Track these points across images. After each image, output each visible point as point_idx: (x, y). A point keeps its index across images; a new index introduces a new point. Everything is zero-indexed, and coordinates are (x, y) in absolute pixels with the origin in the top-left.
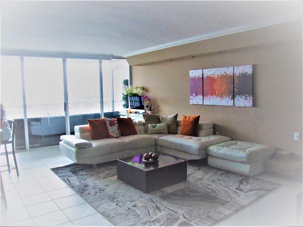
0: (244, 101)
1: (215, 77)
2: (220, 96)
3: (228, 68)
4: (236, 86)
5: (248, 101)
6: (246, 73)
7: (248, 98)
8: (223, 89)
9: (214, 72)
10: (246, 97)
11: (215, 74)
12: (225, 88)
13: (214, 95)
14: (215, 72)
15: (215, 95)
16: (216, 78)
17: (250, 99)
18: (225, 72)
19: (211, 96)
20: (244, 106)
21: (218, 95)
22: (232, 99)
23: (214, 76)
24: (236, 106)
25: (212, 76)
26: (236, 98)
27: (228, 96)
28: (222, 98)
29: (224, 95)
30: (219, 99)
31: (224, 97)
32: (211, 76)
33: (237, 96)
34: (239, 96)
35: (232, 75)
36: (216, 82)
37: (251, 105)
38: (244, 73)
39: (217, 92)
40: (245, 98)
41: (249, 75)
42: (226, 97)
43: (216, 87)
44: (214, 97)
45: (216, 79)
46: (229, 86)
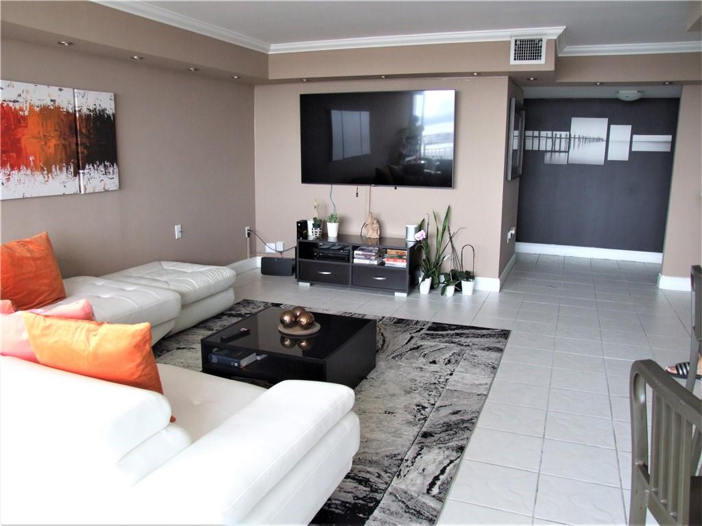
0: (102, 177)
1: (21, 110)
2: (42, 169)
3: (61, 90)
4: (84, 140)
5: (111, 176)
6: (104, 111)
7: (111, 170)
8: (49, 147)
9: (20, 95)
10: (105, 167)
11: (19, 99)
12: (55, 145)
13: (23, 168)
14: (23, 95)
15: (28, 166)
16: (26, 113)
17: (113, 171)
18: (52, 101)
19: (12, 169)
20: (104, 188)
21: (36, 168)
22: (75, 176)
23: (17, 106)
24: (85, 194)
25: (11, 104)
26: (86, 171)
27: (65, 169)
28: (50, 175)
29: (53, 166)
30: (39, 177)
31: (54, 170)
32: (8, 105)
33: (87, 166)
34: (91, 167)
35: (71, 111)
36: (26, 127)
37: (116, 186)
38: (99, 110)
39: (31, 159)
40: (103, 169)
41: (109, 116)
42: (61, 169)
43: (29, 140)
44: (22, 172)
45: (24, 118)
46: (65, 139)
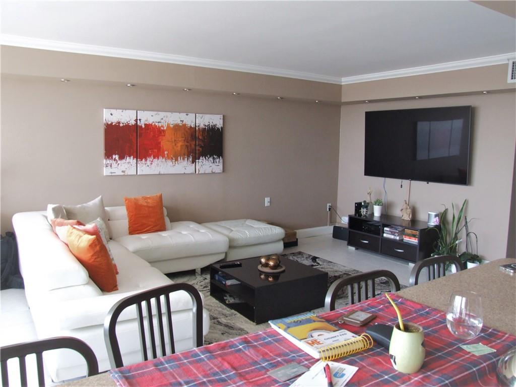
0: (211, 164)
1: (162, 126)
2: (172, 159)
3: (187, 115)
4: (200, 143)
5: (217, 164)
6: (215, 126)
7: (218, 160)
8: (177, 147)
9: (162, 119)
10: (214, 159)
11: (162, 121)
12: (181, 146)
13: (161, 158)
14: (164, 119)
15: (163, 156)
16: (165, 128)
17: (219, 161)
18: (181, 121)
19: (154, 158)
20: (212, 171)
21: (168, 158)
22: (193, 163)
23: (160, 125)
24: (198, 174)
25: (157, 124)
26: (200, 161)
27: (186, 159)
28: (176, 162)
29: (179, 157)
30: (170, 163)
31: (179, 159)
32: (155, 124)
33: (201, 158)
34: (204, 158)
35: (193, 126)
36: (164, 136)
37: (221, 170)
38: (212, 125)
39: (165, 153)
40: (212, 160)
41: (218, 129)
42: (184, 159)
43: (165, 143)
44: (160, 160)
45: (164, 131)
46: (188, 142)
